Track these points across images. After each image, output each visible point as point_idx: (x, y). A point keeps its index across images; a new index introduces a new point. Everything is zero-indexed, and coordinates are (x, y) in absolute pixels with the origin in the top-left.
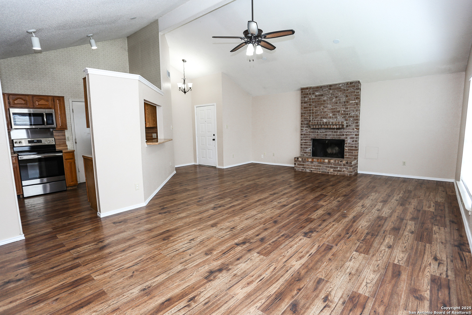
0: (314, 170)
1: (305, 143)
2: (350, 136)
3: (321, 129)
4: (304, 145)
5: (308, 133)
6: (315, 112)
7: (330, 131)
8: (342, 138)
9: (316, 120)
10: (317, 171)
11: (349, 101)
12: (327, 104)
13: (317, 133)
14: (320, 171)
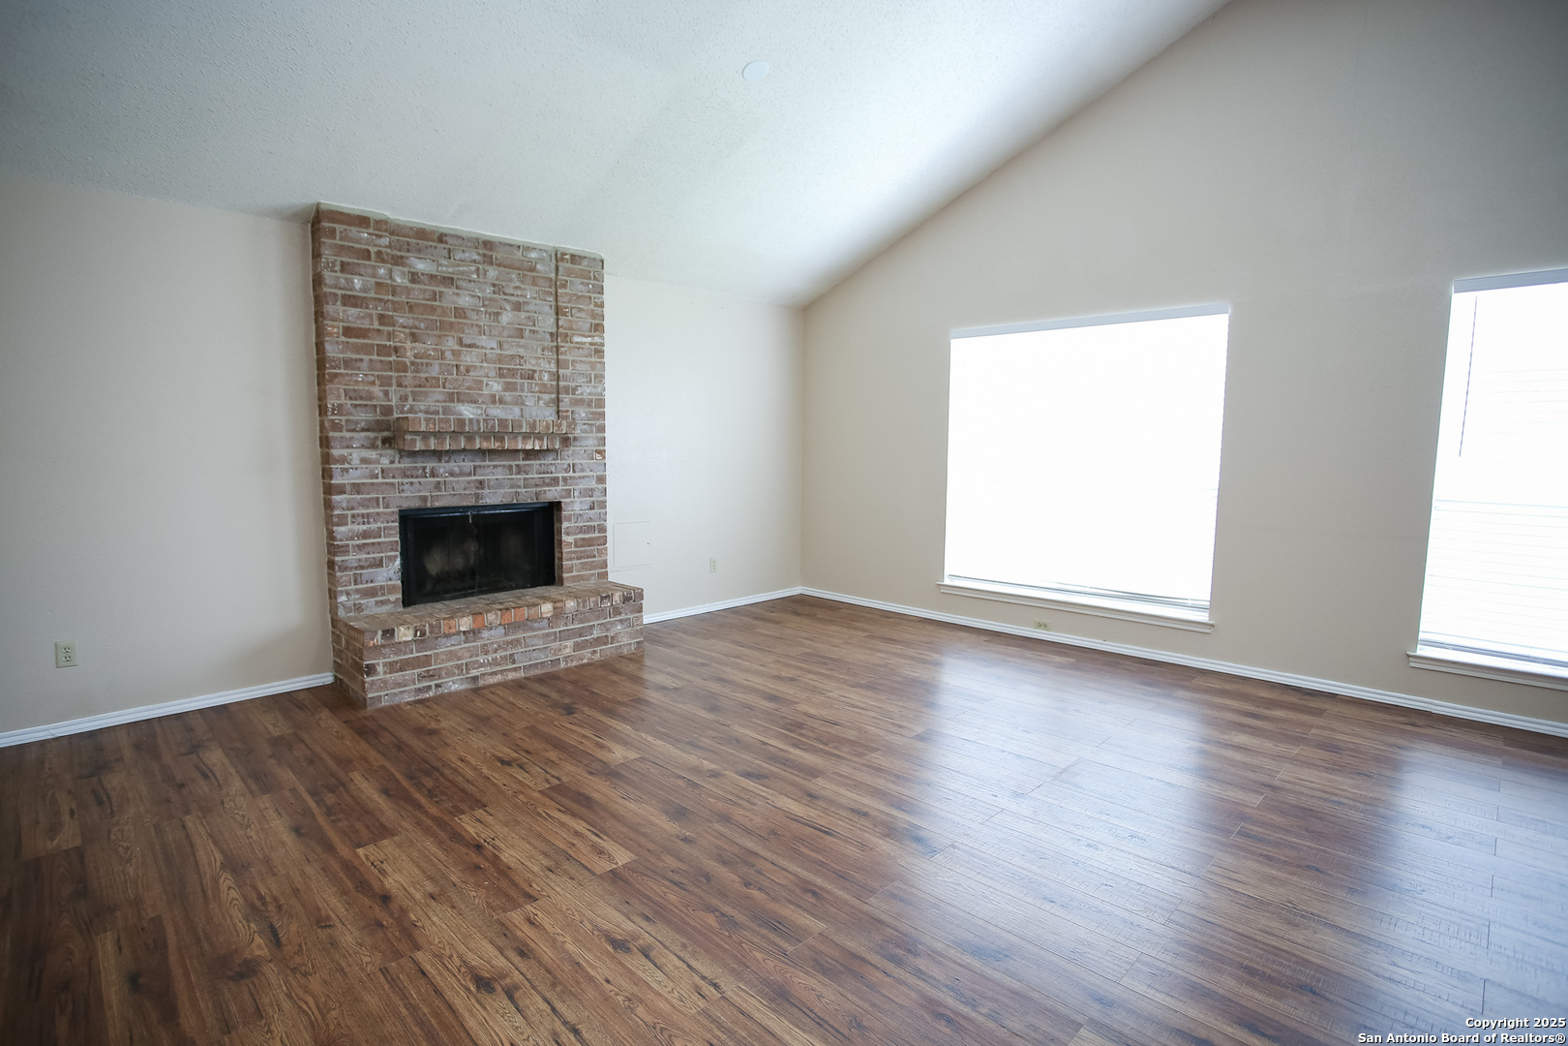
0: (488, 670)
1: (365, 535)
2: (581, 486)
3: (454, 457)
4: (360, 548)
5: (380, 480)
6: (412, 363)
7: (495, 467)
8: (551, 494)
9: (422, 406)
10: (502, 672)
11: (569, 332)
12: (476, 329)
13: (433, 475)
14: (515, 670)
